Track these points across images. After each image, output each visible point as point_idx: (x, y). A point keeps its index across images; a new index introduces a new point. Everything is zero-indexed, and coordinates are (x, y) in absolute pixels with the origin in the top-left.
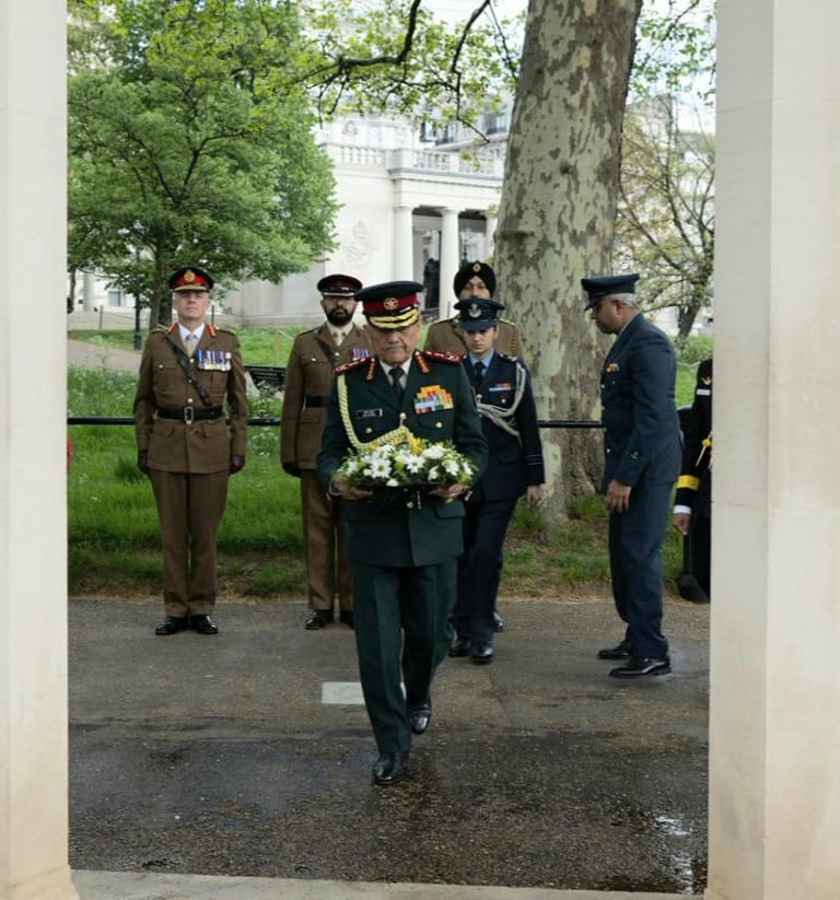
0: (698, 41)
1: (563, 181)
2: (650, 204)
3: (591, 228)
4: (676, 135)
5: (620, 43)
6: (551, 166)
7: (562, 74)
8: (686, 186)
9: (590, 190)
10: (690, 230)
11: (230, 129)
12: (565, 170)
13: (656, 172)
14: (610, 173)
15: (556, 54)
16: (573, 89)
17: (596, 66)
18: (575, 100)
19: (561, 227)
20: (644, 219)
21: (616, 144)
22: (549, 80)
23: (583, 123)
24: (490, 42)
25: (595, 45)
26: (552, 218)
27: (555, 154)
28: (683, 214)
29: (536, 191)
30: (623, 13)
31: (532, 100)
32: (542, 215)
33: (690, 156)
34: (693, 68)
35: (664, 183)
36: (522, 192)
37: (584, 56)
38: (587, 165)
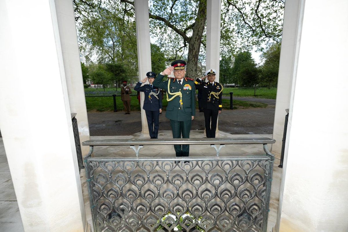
0: (204, 56)
1: (192, 71)
2: (199, 73)
3: (194, 76)
4: (202, 66)
5: (197, 57)
6: (190, 70)
7: (191, 61)
8: (203, 71)
9: (194, 72)
10: (203, 76)
11: (158, 66)
12: (192, 70)
13: (200, 70)
14: (196, 70)
15: (191, 59)
16: (192, 62)
17: (194, 60)
18: (193, 63)
19: (191, 76)
20: (199, 75)
21: (196, 67)
22: (190, 62)
23: (193, 65)
24: (184, 57)
25: (194, 58)
26: (191, 75)
27: (191, 69)
28: (202, 74)
29: (189, 72)
30: (197, 55)
31: (188, 64)
32: (190, 75)
33: (203, 68)
34: (204, 59)
35: (201, 71)
36: (188, 72)
37: (193, 59)
38: (194, 70)
